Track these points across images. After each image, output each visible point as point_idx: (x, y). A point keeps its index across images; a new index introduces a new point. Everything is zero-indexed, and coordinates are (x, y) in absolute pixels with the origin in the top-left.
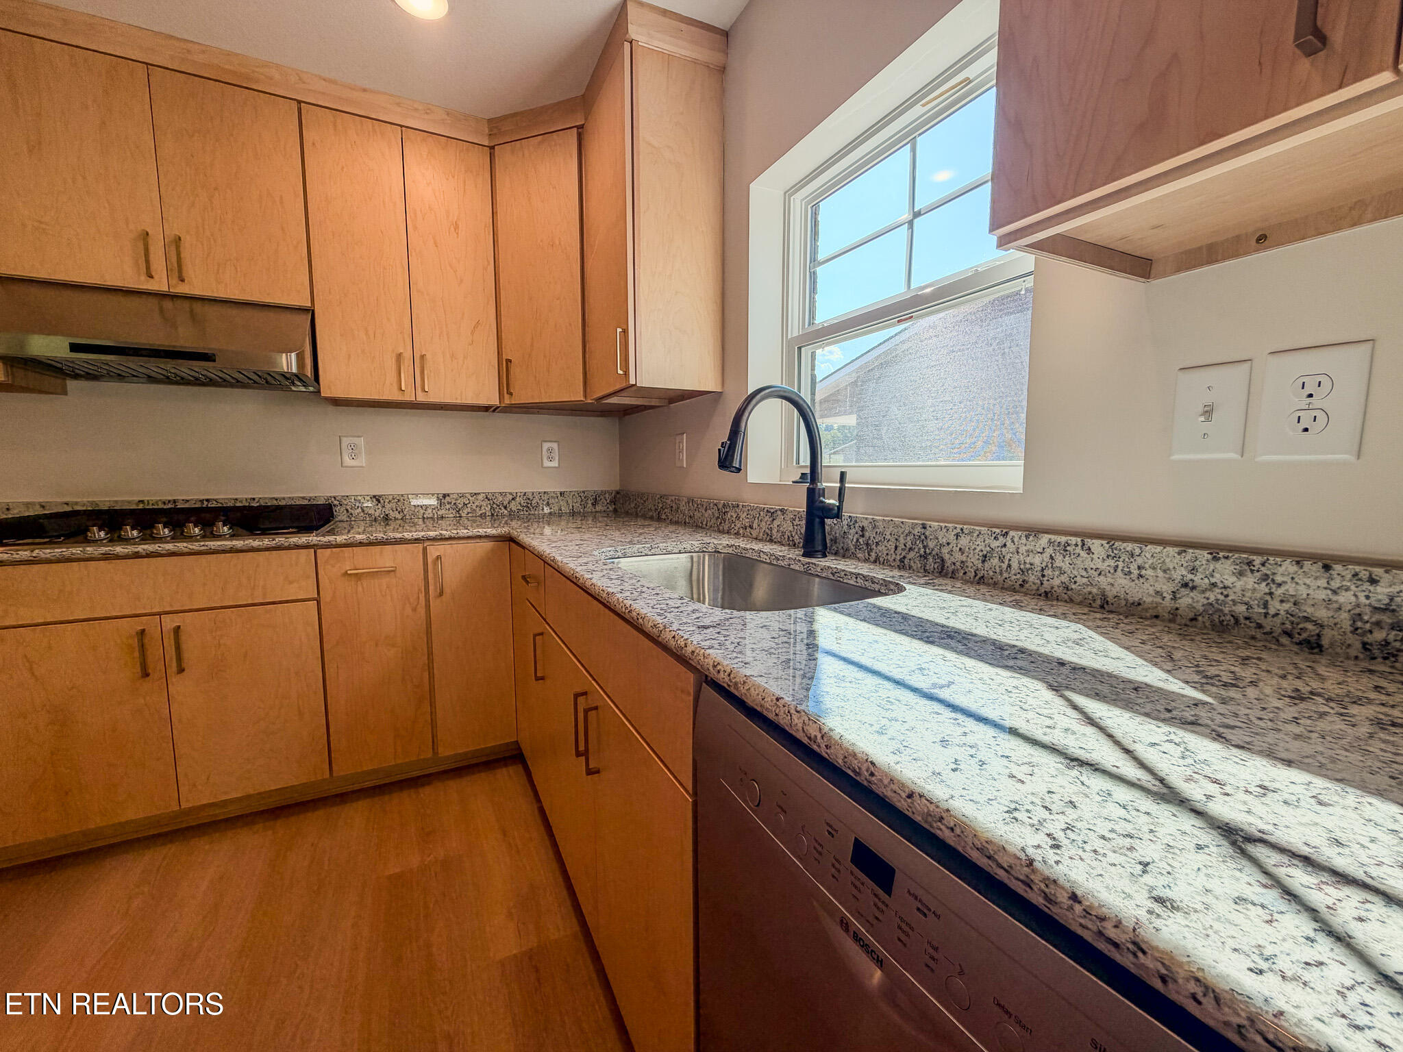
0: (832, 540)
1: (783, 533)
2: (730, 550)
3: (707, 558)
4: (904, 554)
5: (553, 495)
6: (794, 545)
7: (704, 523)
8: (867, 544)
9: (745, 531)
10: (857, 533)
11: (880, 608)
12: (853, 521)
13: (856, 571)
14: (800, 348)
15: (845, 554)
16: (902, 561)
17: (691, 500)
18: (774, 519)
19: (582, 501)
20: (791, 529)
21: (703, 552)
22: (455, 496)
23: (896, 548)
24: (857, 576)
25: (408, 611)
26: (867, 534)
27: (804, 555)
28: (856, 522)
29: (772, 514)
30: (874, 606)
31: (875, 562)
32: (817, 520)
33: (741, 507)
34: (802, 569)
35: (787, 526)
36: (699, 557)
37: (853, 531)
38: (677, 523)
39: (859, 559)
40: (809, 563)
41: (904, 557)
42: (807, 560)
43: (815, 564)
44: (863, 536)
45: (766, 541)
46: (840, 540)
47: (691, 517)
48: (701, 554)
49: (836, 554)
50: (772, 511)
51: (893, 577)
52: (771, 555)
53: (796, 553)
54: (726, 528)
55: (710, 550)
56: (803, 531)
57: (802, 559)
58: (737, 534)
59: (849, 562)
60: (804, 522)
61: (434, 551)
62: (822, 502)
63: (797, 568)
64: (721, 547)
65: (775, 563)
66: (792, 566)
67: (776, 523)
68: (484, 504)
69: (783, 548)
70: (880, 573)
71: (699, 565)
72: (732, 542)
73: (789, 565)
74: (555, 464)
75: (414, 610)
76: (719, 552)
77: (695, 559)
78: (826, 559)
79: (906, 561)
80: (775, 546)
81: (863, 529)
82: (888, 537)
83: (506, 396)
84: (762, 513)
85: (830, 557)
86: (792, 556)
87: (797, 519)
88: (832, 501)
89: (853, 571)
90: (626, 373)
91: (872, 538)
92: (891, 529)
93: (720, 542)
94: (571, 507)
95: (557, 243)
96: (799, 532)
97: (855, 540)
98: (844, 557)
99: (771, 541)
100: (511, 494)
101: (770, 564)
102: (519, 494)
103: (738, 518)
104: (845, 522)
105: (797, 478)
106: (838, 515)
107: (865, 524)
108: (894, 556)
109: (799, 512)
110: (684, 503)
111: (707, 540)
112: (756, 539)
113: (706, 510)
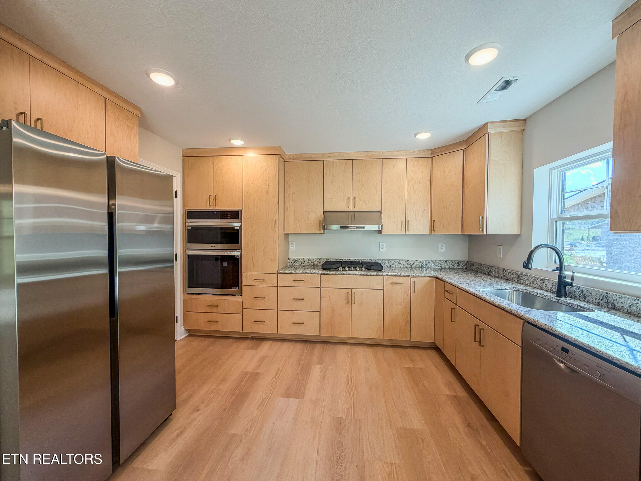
0: (569, 293)
1: (548, 288)
2: (525, 291)
3: (515, 292)
4: (599, 301)
5: (442, 261)
6: (553, 292)
7: (511, 279)
8: (584, 296)
9: (531, 284)
10: (580, 292)
11: (581, 314)
12: (578, 288)
13: (578, 304)
14: (556, 222)
15: (575, 298)
16: (599, 303)
17: (504, 270)
18: (544, 282)
19: (453, 264)
20: (552, 286)
21: (513, 290)
22: (410, 261)
23: (596, 299)
24: (578, 306)
25: (405, 296)
26: (584, 293)
27: (556, 296)
28: (579, 288)
29: (543, 281)
30: (579, 314)
31: (587, 302)
32: (562, 286)
33: (528, 276)
34: (556, 301)
35: (550, 286)
36: (512, 292)
37: (578, 291)
38: (497, 277)
39: (581, 301)
40: (559, 299)
41: (599, 302)
42: (558, 298)
43: (561, 300)
44: (582, 293)
45: (540, 289)
46: (573, 293)
47: (504, 276)
48: (513, 291)
49: (571, 297)
50: (543, 279)
51: (592, 308)
52: (543, 295)
53: (554, 295)
54: (521, 282)
55: (516, 290)
56: (557, 288)
57: (556, 298)
58: (527, 285)
59: (576, 301)
60: (557, 285)
61: (413, 279)
62: (564, 280)
63: (554, 300)
64: (521, 289)
65: (544, 297)
66: (551, 300)
67: (545, 284)
68: (419, 263)
69: (548, 293)
70: (587, 306)
71: (512, 295)
72: (525, 288)
73: (550, 299)
74: (444, 250)
75: (407, 296)
76: (519, 291)
77: (510, 292)
78: (566, 299)
79: (600, 303)
80: (544, 292)
81: (582, 291)
82: (593, 295)
83: (432, 231)
84: (538, 279)
85: (568, 298)
86: (552, 296)
87: (554, 284)
88: (569, 280)
89: (577, 304)
90: (483, 230)
91: (586, 294)
92: (594, 292)
93: (520, 288)
94: (449, 266)
95: (454, 184)
96: (555, 288)
97: (579, 294)
98: (574, 299)
99: (542, 289)
100: (428, 261)
101: (542, 297)
102: (431, 261)
103: (527, 279)
104: (575, 288)
105: (555, 268)
106: (571, 285)
107: (583, 289)
108: (595, 301)
109: (555, 281)
110: (501, 270)
111: (514, 286)
112: (536, 288)
113: (512, 275)
